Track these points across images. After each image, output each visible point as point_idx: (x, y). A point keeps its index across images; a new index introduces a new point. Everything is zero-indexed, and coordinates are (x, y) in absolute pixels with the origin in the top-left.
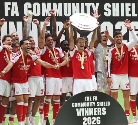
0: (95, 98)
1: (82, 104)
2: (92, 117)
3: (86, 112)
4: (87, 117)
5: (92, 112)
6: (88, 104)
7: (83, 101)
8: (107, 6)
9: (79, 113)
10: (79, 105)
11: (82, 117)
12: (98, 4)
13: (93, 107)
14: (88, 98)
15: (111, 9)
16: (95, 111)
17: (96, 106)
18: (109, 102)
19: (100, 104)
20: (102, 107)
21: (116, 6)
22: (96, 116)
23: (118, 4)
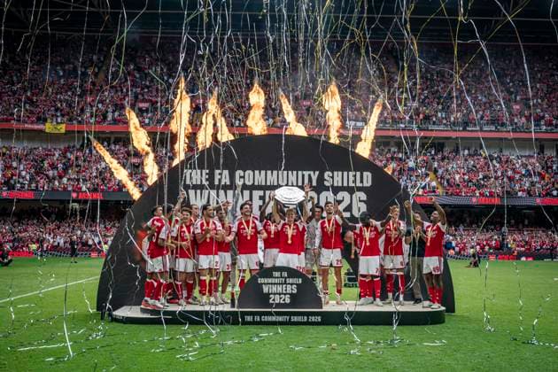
0: (285, 274)
1: (270, 280)
2: (280, 294)
3: (274, 289)
4: (275, 294)
5: (280, 289)
6: (276, 281)
7: (271, 276)
8: (327, 174)
9: (265, 290)
10: (266, 280)
11: (269, 294)
12: (317, 173)
13: (282, 284)
14: (277, 274)
15: (332, 177)
16: (284, 289)
17: (285, 283)
18: (300, 280)
19: (291, 281)
20: (292, 284)
21: (338, 175)
22: (285, 294)
23: (340, 173)
